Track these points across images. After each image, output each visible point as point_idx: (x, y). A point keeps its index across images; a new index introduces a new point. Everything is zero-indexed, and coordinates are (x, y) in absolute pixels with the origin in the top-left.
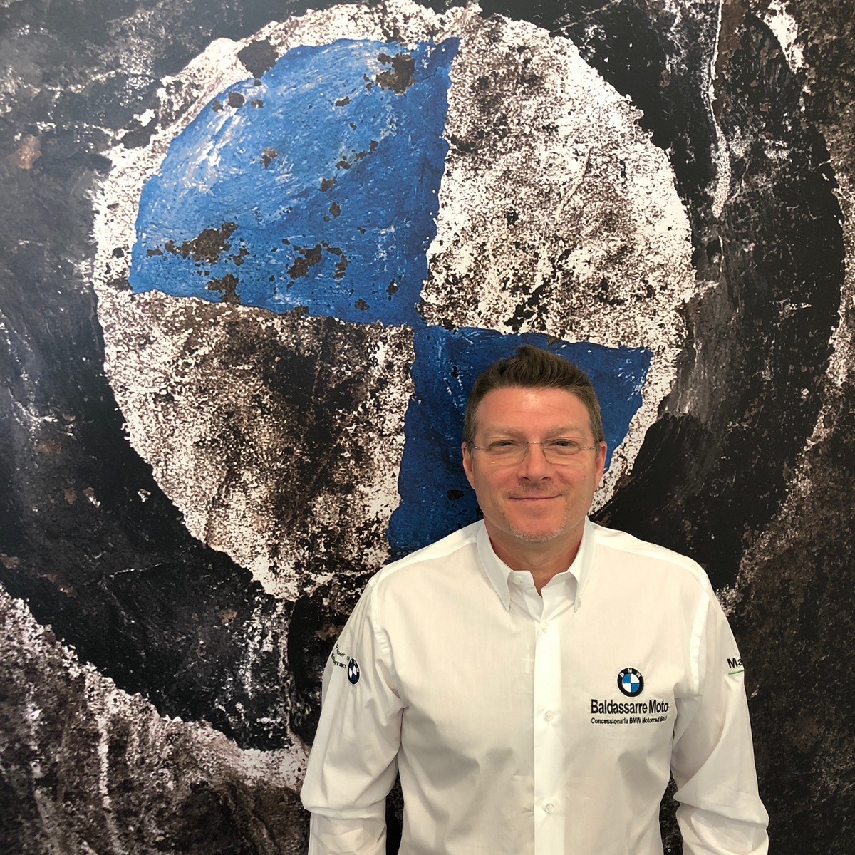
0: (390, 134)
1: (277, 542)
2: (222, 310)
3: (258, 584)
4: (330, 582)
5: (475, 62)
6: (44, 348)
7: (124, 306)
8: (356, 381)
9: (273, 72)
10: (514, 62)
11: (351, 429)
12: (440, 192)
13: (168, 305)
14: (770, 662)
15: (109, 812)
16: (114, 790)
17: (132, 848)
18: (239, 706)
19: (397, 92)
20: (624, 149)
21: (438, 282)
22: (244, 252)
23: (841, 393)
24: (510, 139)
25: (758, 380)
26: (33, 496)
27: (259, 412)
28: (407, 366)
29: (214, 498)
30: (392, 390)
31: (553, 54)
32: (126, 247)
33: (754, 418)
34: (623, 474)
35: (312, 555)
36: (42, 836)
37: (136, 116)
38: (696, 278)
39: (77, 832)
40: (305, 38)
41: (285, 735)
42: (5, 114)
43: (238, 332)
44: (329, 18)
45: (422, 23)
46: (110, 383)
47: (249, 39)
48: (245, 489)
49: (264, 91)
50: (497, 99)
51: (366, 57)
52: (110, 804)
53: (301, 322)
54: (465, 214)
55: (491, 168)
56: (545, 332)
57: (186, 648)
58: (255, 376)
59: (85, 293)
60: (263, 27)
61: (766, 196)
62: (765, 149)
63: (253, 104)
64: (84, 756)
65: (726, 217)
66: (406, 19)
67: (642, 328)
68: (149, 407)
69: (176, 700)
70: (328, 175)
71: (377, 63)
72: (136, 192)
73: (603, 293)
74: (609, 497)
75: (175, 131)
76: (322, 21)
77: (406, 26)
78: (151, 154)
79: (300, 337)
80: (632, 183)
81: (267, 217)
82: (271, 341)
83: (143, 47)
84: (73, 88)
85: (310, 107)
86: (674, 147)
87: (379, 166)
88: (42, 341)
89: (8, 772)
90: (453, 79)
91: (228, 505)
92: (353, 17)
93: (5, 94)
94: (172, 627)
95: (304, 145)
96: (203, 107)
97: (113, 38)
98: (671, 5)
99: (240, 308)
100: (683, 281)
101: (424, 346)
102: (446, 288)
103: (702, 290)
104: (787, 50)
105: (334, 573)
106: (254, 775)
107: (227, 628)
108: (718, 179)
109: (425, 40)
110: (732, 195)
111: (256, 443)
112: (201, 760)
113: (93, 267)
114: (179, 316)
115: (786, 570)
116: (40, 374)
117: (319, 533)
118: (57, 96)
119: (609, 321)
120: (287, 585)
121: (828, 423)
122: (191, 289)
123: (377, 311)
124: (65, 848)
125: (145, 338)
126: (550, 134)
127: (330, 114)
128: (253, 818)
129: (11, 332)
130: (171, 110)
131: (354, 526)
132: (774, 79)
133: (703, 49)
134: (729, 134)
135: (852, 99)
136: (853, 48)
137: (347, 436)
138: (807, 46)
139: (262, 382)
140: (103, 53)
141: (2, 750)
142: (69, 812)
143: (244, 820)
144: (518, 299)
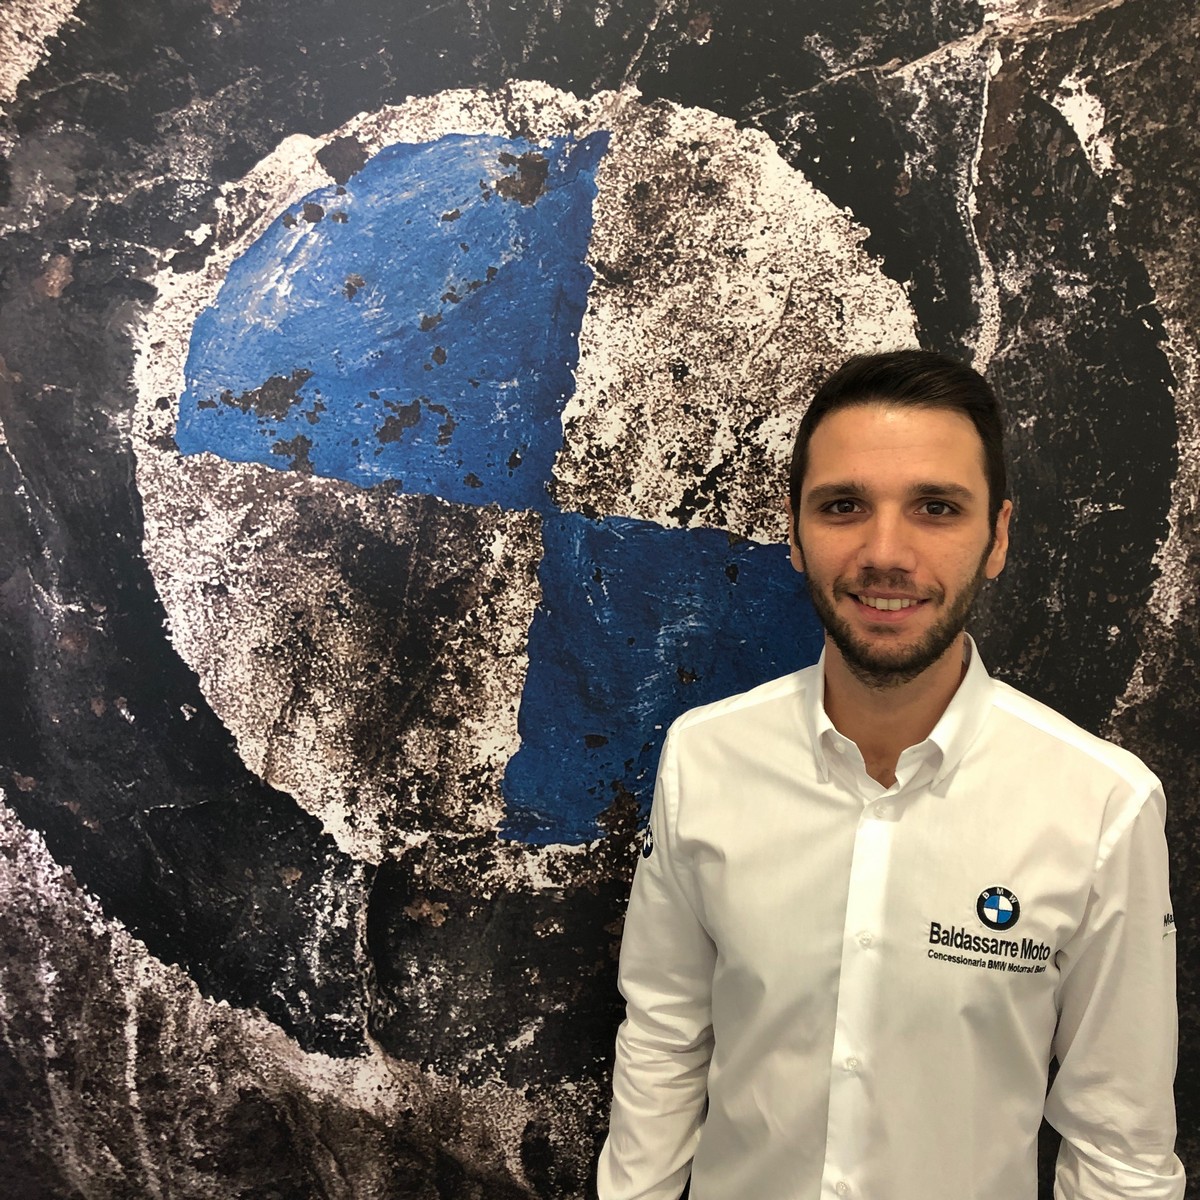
0: (514, 259)
1: (356, 785)
2: (291, 481)
3: (330, 838)
4: (425, 844)
5: (631, 163)
6: (72, 519)
8: (464, 580)
9: (361, 177)
10: (686, 163)
11: (456, 644)
12: (581, 336)
13: (223, 472)
15: (137, 1112)
16: (143, 1085)
17: (164, 1163)
18: (303, 994)
19: (524, 203)
20: (842, 282)
21: (576, 455)
22: (320, 407)
23: (1170, 636)
24: (678, 266)
25: (1041, 611)
26: (54, 703)
27: (336, 614)
28: (532, 565)
29: (275, 722)
30: (512, 594)
31: (739, 152)
32: (173, 397)
33: (1035, 663)
35: (402, 806)
36: (55, 1131)
37: (188, 233)
39: (98, 1133)
40: (404, 133)
41: (362, 1040)
42: (32, 229)
43: (310, 510)
44: (435, 107)
45: (559, 113)
46: (150, 568)
47: (332, 135)
48: (315, 713)
49: (350, 201)
50: (661, 213)
51: (483, 158)
52: (139, 1101)
53: (392, 500)
54: (614, 365)
55: (651, 305)
56: (725, 528)
57: (237, 912)
58: (331, 567)
59: (121, 453)
60: (349, 119)
61: (1055, 350)
62: (1054, 284)
63: (335, 218)
64: (107, 1036)
65: (993, 379)
66: (538, 107)
68: (196, 600)
69: (223, 978)
70: (430, 311)
71: (497, 166)
72: (186, 328)
75: (236, 252)
76: (426, 111)
77: (537, 116)
78: (206, 280)
79: (390, 519)
80: (853, 328)
81: (351, 363)
82: (353, 523)
83: (199, 146)
84: (112, 198)
85: (409, 222)
86: (915, 279)
87: (498, 300)
88: (69, 511)
89: (15, 1045)
90: (601, 187)
91: (293, 732)
92: (466, 106)
93: (32, 205)
94: (219, 884)
95: (399, 272)
96: (271, 221)
97: (162, 135)
98: (913, 83)
99: (314, 479)
101: (556, 539)
102: (587, 464)
104: (1087, 144)
105: (429, 833)
106: (320, 1087)
107: (289, 891)
108: (982, 325)
109: (562, 135)
110: (1003, 347)
111: (330, 654)
112: (253, 1059)
113: (132, 420)
114: (236, 486)
116: (65, 552)
117: (410, 778)
118: (93, 208)
120: (367, 842)
121: (1150, 676)
122: (251, 452)
123: (494, 490)
124: (82, 1151)
125: (193, 512)
126: (735, 261)
127: (434, 231)
128: (318, 1143)
129: (32, 498)
130: (232, 225)
131: (458, 772)
132: (1069, 184)
133: (961, 143)
134: (998, 262)
135: (1191, 213)
136: (1191, 141)
137: (450, 652)
138: (1118, 139)
139: (340, 575)
140: (150, 154)
141: (10, 1017)
142: (88, 1105)
143: (307, 1145)
144: (687, 482)
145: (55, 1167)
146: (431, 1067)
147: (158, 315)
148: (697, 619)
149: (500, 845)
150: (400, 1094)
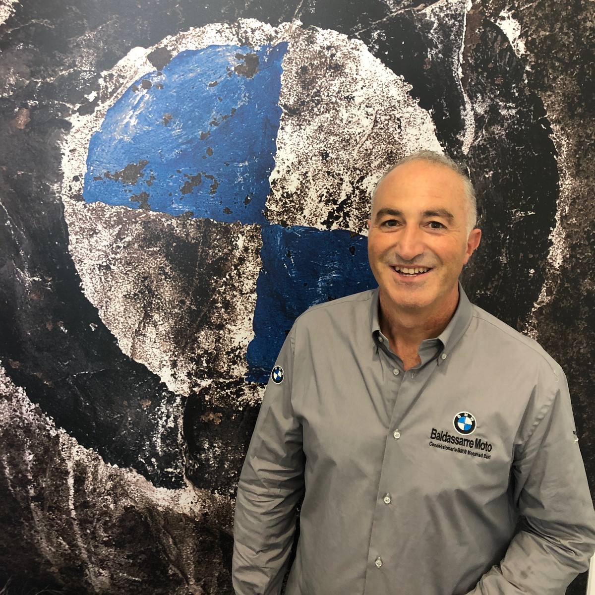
0: (244, 104)
1: (176, 359)
2: (140, 214)
3: (164, 384)
4: (210, 385)
5: (298, 57)
6: (33, 236)
8: (225, 259)
9: (169, 67)
10: (324, 56)
11: (222, 289)
12: (277, 140)
13: (106, 211)
15: (75, 520)
16: (77, 507)
17: (89, 543)
18: (153, 460)
19: (248, 77)
20: (400, 111)
21: (277, 197)
22: (153, 178)
23: (558, 272)
24: (323, 106)
25: (498, 263)
26: (28, 325)
27: (163, 277)
28: (257, 250)
29: (136, 330)
30: (248, 264)
31: (350, 50)
32: (81, 175)
33: (495, 288)
35: (198, 368)
36: (35, 531)
37: (86, 96)
39: (56, 531)
40: (189, 45)
41: (183, 480)
42: (10, 96)
43: (149, 227)
44: (204, 32)
45: (264, 34)
46: (72, 258)
47: (154, 47)
48: (155, 325)
49: (164, 78)
50: (313, 81)
51: (228, 56)
52: (76, 515)
53: (189, 221)
54: (294, 154)
55: (310, 125)
57: (120, 422)
58: (160, 255)
59: (57, 203)
60: (162, 39)
61: (501, 140)
62: (499, 109)
63: (157, 87)
64: (59, 484)
65: (472, 154)
66: (253, 31)
68: (95, 273)
69: (114, 454)
70: (205, 130)
71: (235, 60)
72: (86, 142)
75: (109, 104)
76: (199, 34)
77: (253, 35)
78: (95, 119)
79: (188, 231)
80: (406, 133)
81: (167, 156)
82: (170, 233)
83: (90, 54)
84: (48, 80)
85: (193, 88)
86: (435, 108)
87: (237, 124)
88: (32, 232)
89: (14, 491)
90: (284, 68)
91: (145, 335)
92: (219, 31)
93: (9, 84)
94: (111, 409)
95: (189, 112)
96: (126, 89)
97: (72, 49)
98: (431, 16)
99: (151, 213)
102: (282, 201)
104: (513, 43)
105: (212, 380)
106: (163, 504)
107: (145, 411)
108: (466, 129)
109: (265, 44)
110: (476, 139)
111: (161, 296)
112: (130, 492)
113: (61, 187)
114: (113, 217)
116: (31, 252)
117: (202, 354)
118: (39, 85)
120: (182, 386)
121: (549, 292)
122: (120, 201)
123: (238, 215)
124: (49, 540)
125: (92, 230)
126: (349, 102)
127: (205, 92)
128: (163, 531)
129: (14, 226)
130: (107, 92)
131: (225, 350)
132: (505, 62)
133: (454, 44)
134: (473, 99)
135: (562, 74)
136: (561, 40)
137: (219, 293)
138: (527, 40)
139: (165, 258)
140: (66, 58)
142: (51, 518)
143: (158, 532)
144: (330, 208)
145: (36, 549)
146: (216, 491)
148: (336, 273)
149: (246, 384)
150: (202, 505)
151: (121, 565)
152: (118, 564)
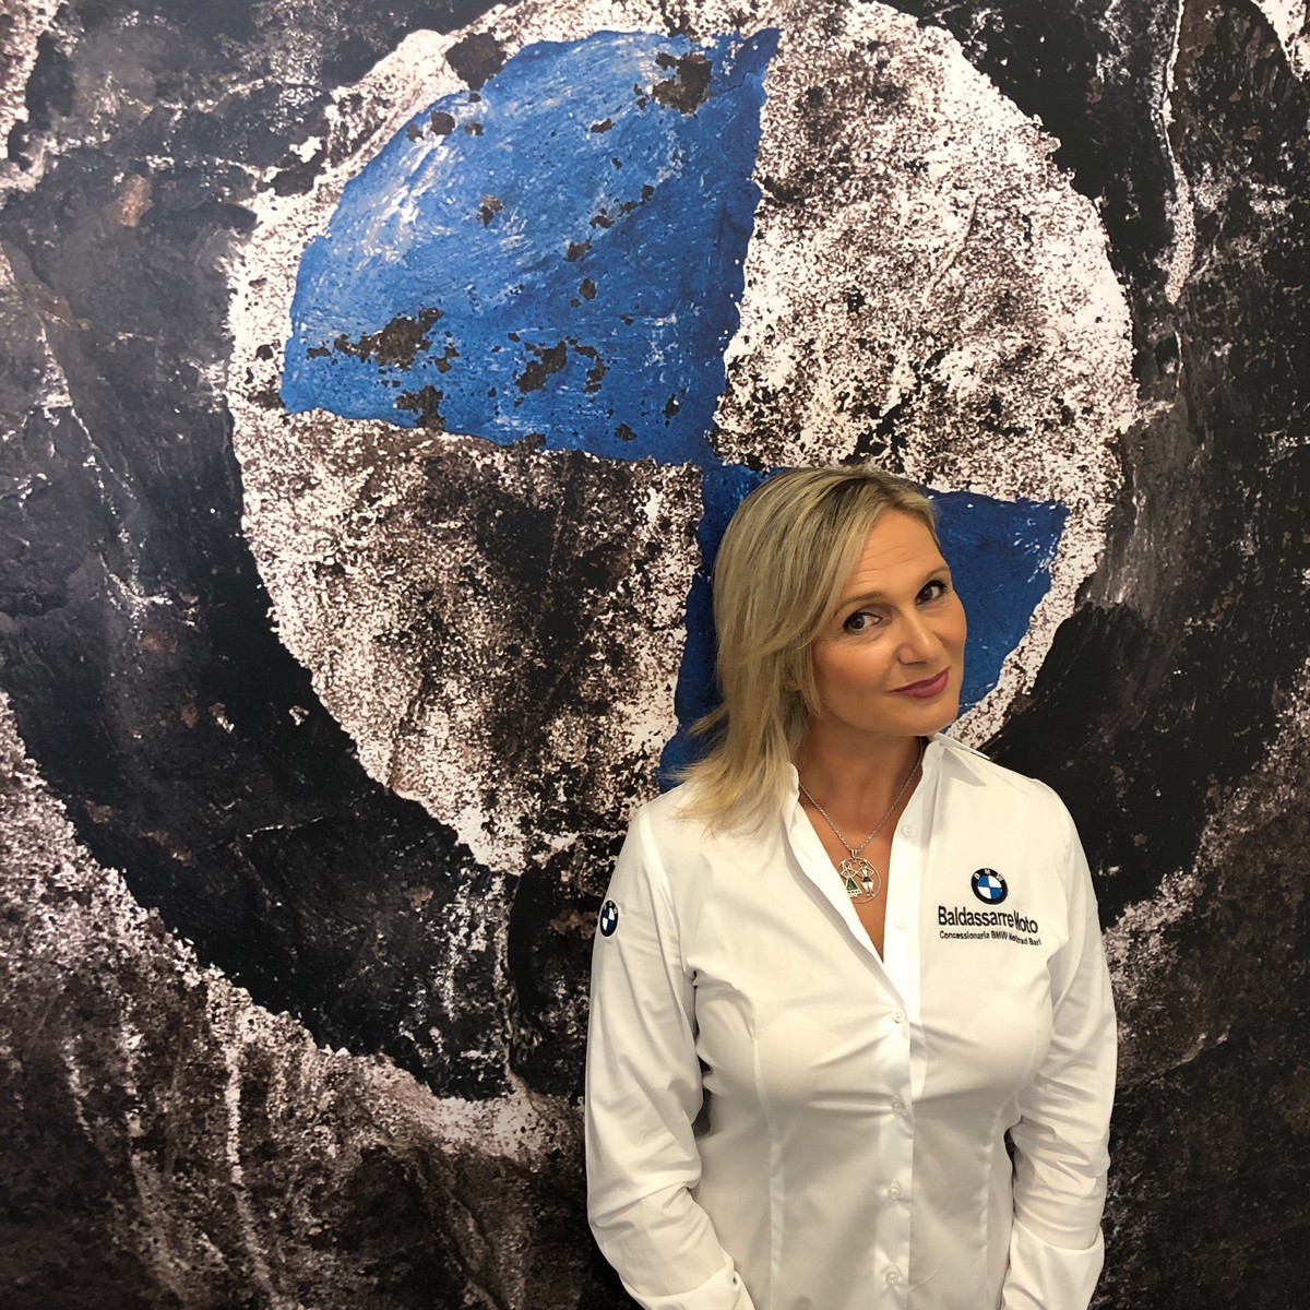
0: (673, 175)
1: (494, 786)
2: (418, 440)
3: (465, 848)
5: (803, 66)
6: (153, 493)
7: (272, 432)
8: (615, 546)
9: (498, 81)
10: (863, 66)
11: (606, 619)
12: (747, 263)
13: (338, 431)
14: (1248, 991)
16: (247, 1156)
17: (274, 1244)
18: (435, 1032)
19: (683, 111)
20: (1030, 198)
21: (740, 399)
22: (451, 352)
24: (855, 183)
25: (1234, 555)
26: (135, 715)
27: (471, 592)
28: (690, 525)
29: (402, 720)
30: (668, 560)
31: (921, 53)
32: (277, 344)
33: (1228, 612)
34: (1018, 693)
35: (547, 806)
36: (142, 1224)
37: (293, 147)
38: (1138, 396)
39: (193, 1219)
40: (547, 29)
41: (503, 1077)
42: (102, 144)
43: (441, 472)
45: (724, 7)
46: (251, 548)
47: (464, 31)
48: (448, 706)
49: (485, 110)
50: (835, 123)
51: (638, 59)
52: (243, 1176)
53: (534, 458)
54: (783, 296)
55: (824, 227)
57: (357, 944)
58: (465, 538)
59: (215, 413)
60: (484, 13)
61: (1251, 271)
62: (1251, 199)
63: (468, 130)
64: (204, 1104)
65: (1186, 303)
67: (1053, 471)
68: (307, 583)
69: (342, 1023)
70: (578, 237)
71: (654, 68)
72: (291, 262)
73: (993, 416)
74: (996, 727)
75: (351, 170)
76: (573, 3)
77: (699, 11)
78: (315, 204)
79: (532, 480)
80: (1041, 250)
81: (487, 299)
82: (490, 485)
83: (306, 44)
84: (201, 105)
85: (553, 134)
86: (1108, 195)
87: (654, 223)
88: (151, 484)
89: (91, 1126)
90: (769, 92)
91: (422, 730)
93: (100, 114)
94: (337, 913)
95: (543, 192)
96: (393, 134)
97: (261, 30)
99: (445, 437)
100: (1118, 400)
101: (718, 496)
102: (752, 409)
103: (1148, 416)
104: (1287, 45)
105: (577, 833)
106: (455, 1137)
107: (418, 915)
108: (1176, 244)
109: (727, 32)
110: (1198, 268)
111: (465, 638)
112: (378, 1113)
113: (227, 373)
114: (353, 448)
115: (1275, 849)
116: (146, 533)
117: (556, 773)
118: (177, 117)
119: (1002, 460)
120: (508, 850)
122: (371, 407)
123: (648, 442)
124: (175, 1242)
125: (302, 480)
126: (915, 176)
127: (582, 144)
128: (453, 1201)
129: (105, 470)
130: (346, 138)
131: (609, 762)
132: (1267, 89)
133: (1156, 44)
134: (1193, 175)
137: (600, 628)
139: (475, 547)
140: (247, 52)
141: (84, 1094)
142: (181, 1187)
143: (440, 1205)
144: (862, 426)
145: (141, 1266)
147: (257, 247)
150: (547, 1135)
151: (350, 1292)
152: (344, 1289)
